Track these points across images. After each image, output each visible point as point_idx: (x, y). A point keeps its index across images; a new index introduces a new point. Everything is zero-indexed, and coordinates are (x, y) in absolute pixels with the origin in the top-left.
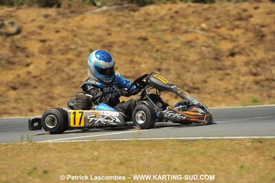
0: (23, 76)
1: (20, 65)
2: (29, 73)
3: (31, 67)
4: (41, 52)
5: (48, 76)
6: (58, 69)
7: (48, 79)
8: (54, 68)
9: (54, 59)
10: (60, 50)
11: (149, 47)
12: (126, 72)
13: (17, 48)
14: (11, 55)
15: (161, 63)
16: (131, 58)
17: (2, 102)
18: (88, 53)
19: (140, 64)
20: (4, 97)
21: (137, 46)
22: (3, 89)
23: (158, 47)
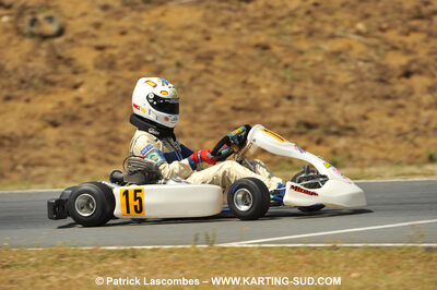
0: (69, 104)
1: (63, 86)
2: (78, 100)
3: (82, 90)
4: (97, 66)
5: (109, 105)
6: (125, 95)
7: (109, 110)
8: (119, 92)
9: (119, 78)
10: (127, 64)
11: (273, 61)
12: (236, 101)
13: (58, 59)
14: (49, 70)
15: (293, 87)
16: (243, 78)
17: (36, 147)
18: (174, 69)
19: (258, 88)
20: (39, 138)
21: (252, 59)
22: (37, 124)
23: (287, 60)
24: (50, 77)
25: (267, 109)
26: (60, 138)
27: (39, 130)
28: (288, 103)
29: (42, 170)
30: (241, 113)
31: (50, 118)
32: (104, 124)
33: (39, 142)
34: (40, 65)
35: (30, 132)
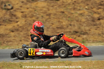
0: (16, 26)
1: (14, 22)
2: (18, 25)
3: (19, 23)
4: (22, 17)
5: (26, 27)
6: (30, 24)
7: (26, 28)
8: (28, 23)
9: (28, 20)
10: (30, 16)
11: (66, 16)
12: (57, 26)
13: (12, 15)
14: (10, 18)
15: (71, 22)
16: (58, 20)
17: (9, 37)
18: (41, 18)
19: (62, 22)
20: (9, 35)
21: (60, 15)
22: (8, 31)
23: (69, 16)
24: (11, 20)
25: (65, 28)
26: (15, 35)
27: (9, 33)
28: (70, 26)
29: (11, 43)
30: (59, 29)
31: (12, 30)
32: (25, 31)
33: (10, 36)
34: (8, 17)
35: (7, 33)
